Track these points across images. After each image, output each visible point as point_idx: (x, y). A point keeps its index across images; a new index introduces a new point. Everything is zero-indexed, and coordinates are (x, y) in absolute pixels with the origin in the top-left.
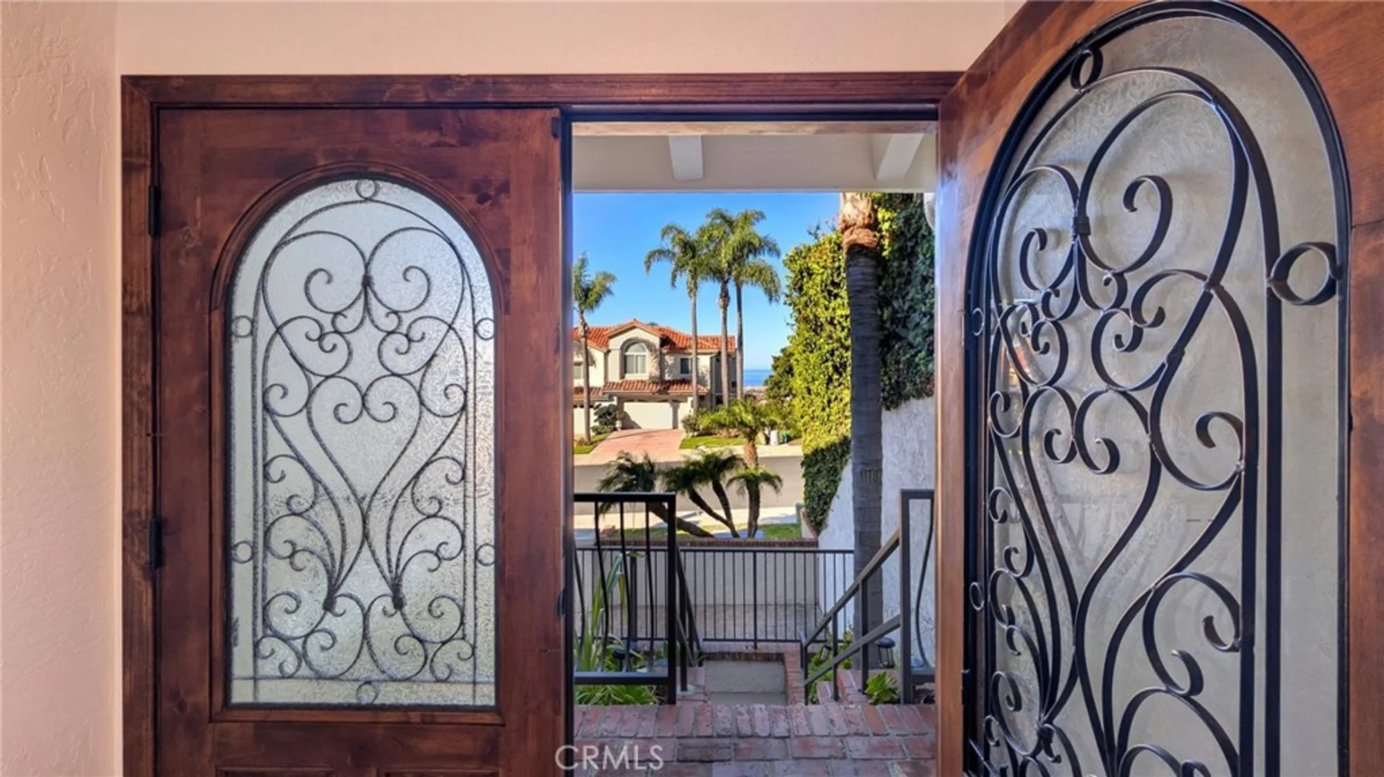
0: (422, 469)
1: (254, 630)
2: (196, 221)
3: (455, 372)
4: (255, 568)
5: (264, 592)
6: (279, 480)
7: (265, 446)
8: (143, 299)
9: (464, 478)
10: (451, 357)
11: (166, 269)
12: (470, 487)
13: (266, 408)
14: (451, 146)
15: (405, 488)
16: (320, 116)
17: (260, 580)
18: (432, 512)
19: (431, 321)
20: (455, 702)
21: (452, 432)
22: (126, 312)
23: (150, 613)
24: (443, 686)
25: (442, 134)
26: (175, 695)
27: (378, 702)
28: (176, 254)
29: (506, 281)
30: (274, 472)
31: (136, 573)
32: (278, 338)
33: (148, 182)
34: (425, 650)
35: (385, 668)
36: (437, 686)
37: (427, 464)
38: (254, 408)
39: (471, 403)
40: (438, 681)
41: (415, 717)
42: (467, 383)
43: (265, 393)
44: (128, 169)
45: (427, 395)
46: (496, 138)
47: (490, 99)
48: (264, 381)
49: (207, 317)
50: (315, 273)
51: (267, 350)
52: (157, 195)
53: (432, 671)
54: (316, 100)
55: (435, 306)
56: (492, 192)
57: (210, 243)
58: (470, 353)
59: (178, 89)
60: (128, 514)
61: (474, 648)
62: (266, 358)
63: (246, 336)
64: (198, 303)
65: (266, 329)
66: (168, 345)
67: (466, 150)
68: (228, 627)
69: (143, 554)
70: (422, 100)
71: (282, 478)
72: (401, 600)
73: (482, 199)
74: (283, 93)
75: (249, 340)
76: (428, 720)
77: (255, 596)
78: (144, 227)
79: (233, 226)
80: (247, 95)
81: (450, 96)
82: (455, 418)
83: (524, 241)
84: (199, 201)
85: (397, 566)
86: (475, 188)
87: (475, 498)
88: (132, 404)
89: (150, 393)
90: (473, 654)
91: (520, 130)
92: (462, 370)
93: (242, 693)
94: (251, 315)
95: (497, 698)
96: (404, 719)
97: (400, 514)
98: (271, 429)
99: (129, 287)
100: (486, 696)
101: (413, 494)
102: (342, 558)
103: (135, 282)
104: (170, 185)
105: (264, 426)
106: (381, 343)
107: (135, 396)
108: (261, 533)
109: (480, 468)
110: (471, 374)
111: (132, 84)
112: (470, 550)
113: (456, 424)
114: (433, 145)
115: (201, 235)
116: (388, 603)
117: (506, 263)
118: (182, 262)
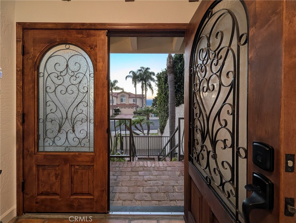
0: (79, 104)
1: (44, 136)
2: (32, 52)
3: (86, 84)
4: (44, 124)
5: (46, 128)
6: (49, 106)
7: (46, 99)
8: (20, 68)
9: (87, 106)
10: (85, 81)
11: (25, 62)
12: (89, 107)
13: (46, 91)
14: (85, 37)
15: (75, 108)
16: (58, 31)
17: (45, 126)
18: (81, 112)
19: (81, 74)
20: (85, 151)
21: (85, 96)
22: (17, 71)
23: (22, 132)
24: (83, 148)
25: (83, 35)
26: (27, 149)
27: (69, 151)
28: (27, 59)
29: (96, 65)
30: (48, 104)
31: (19, 124)
32: (49, 77)
33: (22, 44)
34: (79, 140)
35: (71, 144)
36: (81, 148)
37: (80, 103)
38: (44, 91)
39: (89, 90)
40: (82, 147)
41: (77, 154)
42: (88, 86)
43: (46, 88)
44: (17, 41)
45: (80, 88)
46: (94, 36)
47: (93, 28)
48: (46, 85)
49: (34, 72)
50: (57, 63)
51: (46, 79)
52: (23, 47)
53: (81, 144)
54: (57, 28)
55: (81, 70)
56: (93, 47)
57: (34, 57)
58: (89, 80)
59: (28, 25)
60: (18, 112)
61: (89, 140)
62: (46, 81)
63: (42, 77)
64: (32, 69)
65: (46, 75)
66: (26, 77)
67: (88, 38)
68: (38, 136)
69: (20, 120)
70: (79, 28)
71: (49, 105)
72: (74, 130)
73: (91, 49)
74: (50, 26)
75: (43, 77)
76: (80, 154)
77: (44, 129)
78: (21, 53)
79: (39, 54)
80: (43, 27)
81: (85, 27)
82: (86, 93)
83: (100, 57)
84: (32, 48)
85: (73, 123)
86: (90, 46)
87: (90, 109)
88: (18, 89)
89: (22, 87)
90: (89, 141)
91: (99, 34)
92: (87, 83)
93: (41, 149)
94: (43, 72)
95: (94, 150)
96: (75, 154)
97: (74, 113)
98: (47, 95)
99: (17, 66)
100: (92, 150)
101: (77, 108)
102: (62, 122)
103: (19, 65)
104: (26, 45)
105: (46, 95)
106: (70, 78)
107: (19, 88)
108: (45, 117)
109: (91, 103)
110: (89, 84)
111: (18, 24)
112: (89, 120)
113: (86, 94)
114: (81, 37)
115: (33, 55)
116: (72, 131)
117: (96, 61)
118: (29, 61)
